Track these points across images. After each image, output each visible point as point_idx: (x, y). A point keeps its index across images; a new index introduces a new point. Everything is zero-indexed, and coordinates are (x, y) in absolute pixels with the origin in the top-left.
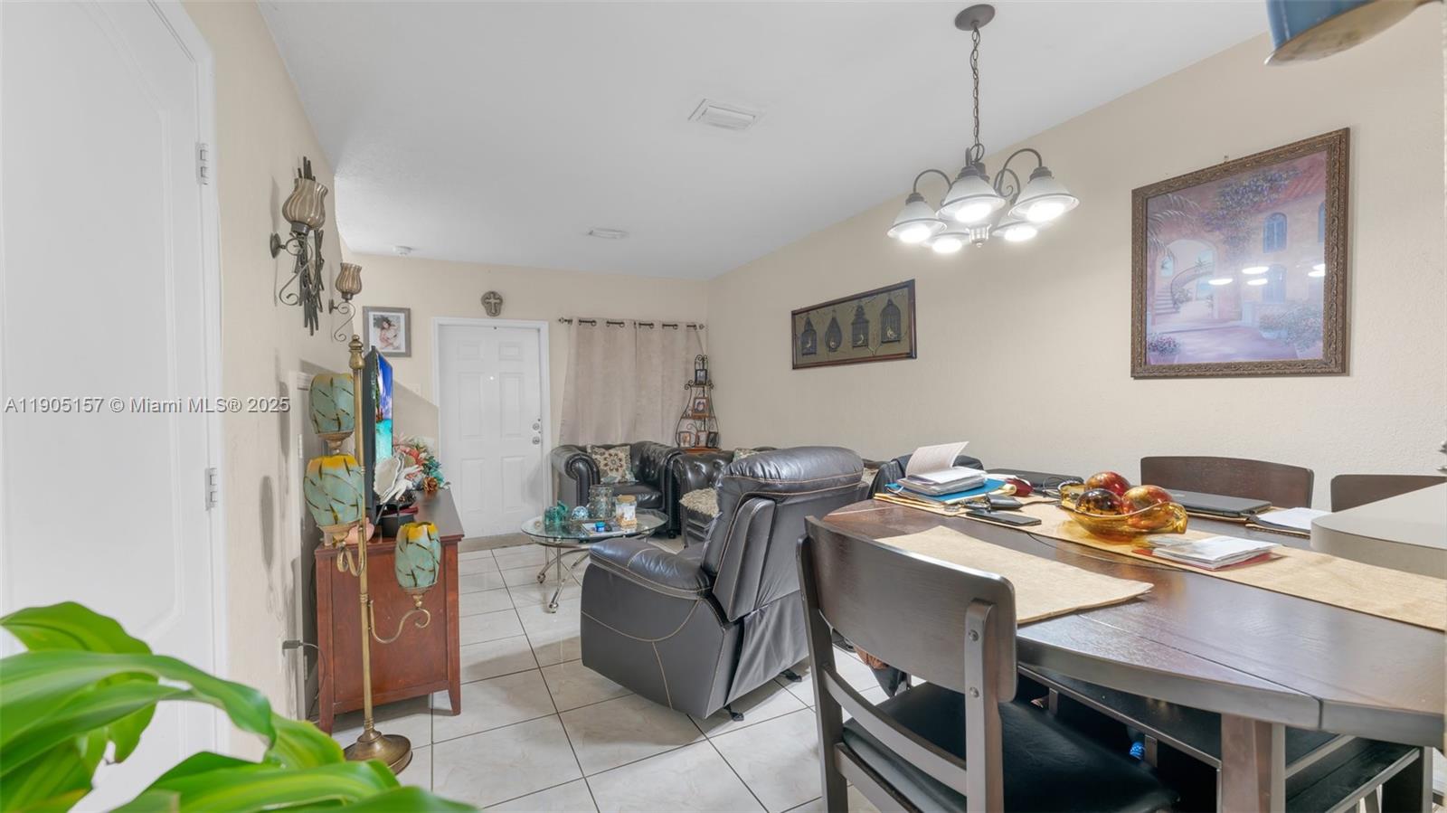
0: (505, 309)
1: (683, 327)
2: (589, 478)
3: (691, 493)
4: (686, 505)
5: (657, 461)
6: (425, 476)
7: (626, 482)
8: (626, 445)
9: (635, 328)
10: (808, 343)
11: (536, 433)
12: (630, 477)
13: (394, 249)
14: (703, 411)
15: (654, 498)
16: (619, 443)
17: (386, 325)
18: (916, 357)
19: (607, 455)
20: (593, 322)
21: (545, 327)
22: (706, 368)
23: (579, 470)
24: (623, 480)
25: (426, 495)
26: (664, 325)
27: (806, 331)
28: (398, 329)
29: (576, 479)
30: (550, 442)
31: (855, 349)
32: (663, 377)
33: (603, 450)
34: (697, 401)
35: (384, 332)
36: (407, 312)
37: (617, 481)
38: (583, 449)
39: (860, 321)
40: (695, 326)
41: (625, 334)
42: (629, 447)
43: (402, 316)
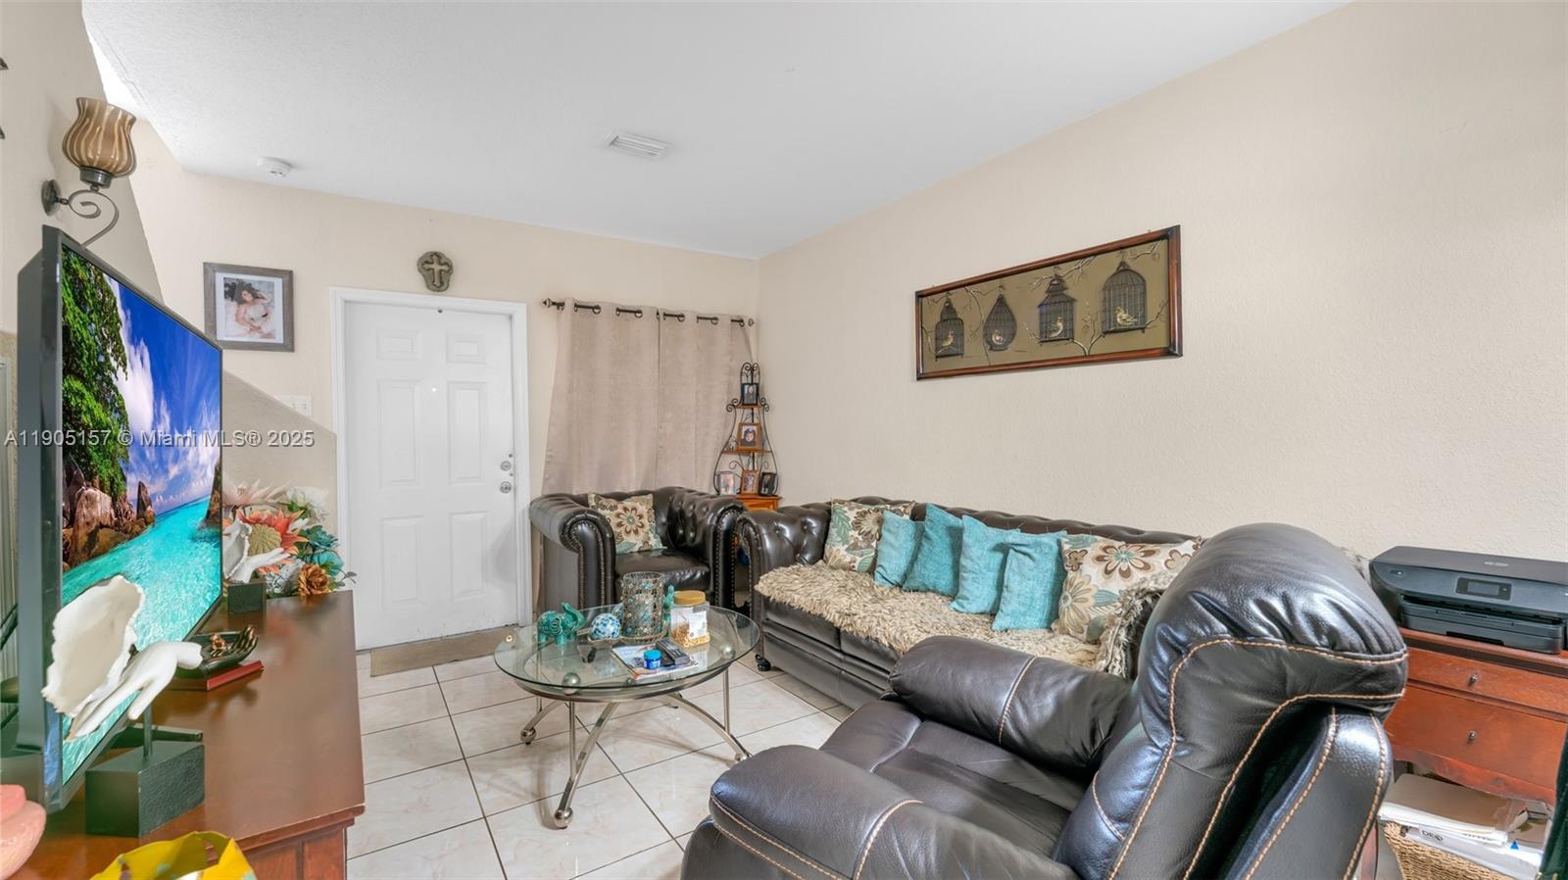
0: (457, 280)
1: (725, 322)
2: (598, 547)
3: (771, 574)
4: (766, 593)
5: (699, 518)
6: (301, 564)
7: (649, 551)
8: (645, 493)
9: (658, 319)
10: (946, 339)
11: (505, 476)
12: (655, 543)
13: (260, 163)
14: (753, 443)
15: (698, 575)
16: (632, 489)
17: (248, 297)
18: (1180, 355)
19: (620, 510)
20: (595, 308)
21: (520, 313)
22: (756, 381)
23: (582, 537)
24: (646, 548)
25: (304, 602)
26: (698, 318)
27: (943, 320)
28: (271, 304)
29: (578, 551)
30: (529, 488)
31: (1044, 344)
32: (697, 392)
33: (613, 502)
34: (744, 429)
35: (243, 307)
36: (288, 277)
37: (636, 549)
38: (583, 501)
39: (1058, 298)
40: (742, 321)
41: (643, 328)
42: (650, 497)
43: (278, 282)
